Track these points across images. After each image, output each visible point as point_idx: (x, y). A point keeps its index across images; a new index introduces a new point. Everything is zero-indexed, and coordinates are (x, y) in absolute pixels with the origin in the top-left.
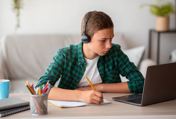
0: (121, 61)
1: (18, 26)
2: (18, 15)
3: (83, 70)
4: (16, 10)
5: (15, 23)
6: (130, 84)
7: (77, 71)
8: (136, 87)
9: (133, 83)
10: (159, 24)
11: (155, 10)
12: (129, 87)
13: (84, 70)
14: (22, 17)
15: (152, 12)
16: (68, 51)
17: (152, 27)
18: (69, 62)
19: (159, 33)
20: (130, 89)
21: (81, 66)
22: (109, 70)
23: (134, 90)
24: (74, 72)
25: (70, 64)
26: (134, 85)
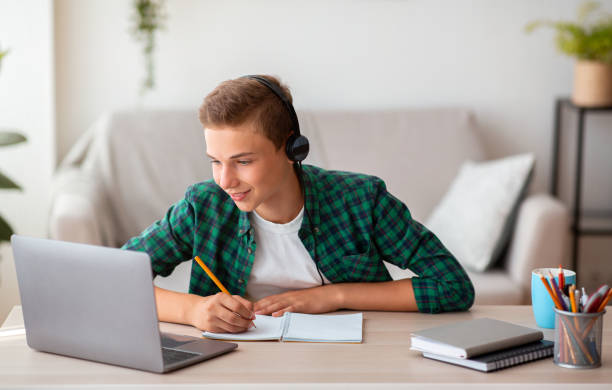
0: (388, 229)
1: (150, 83)
2: (149, 50)
3: (249, 251)
4: (144, 34)
5: (141, 73)
6: (421, 288)
7: (234, 254)
8: (437, 299)
9: (429, 287)
10: (583, 83)
11: (569, 38)
12: (416, 298)
13: (252, 252)
14: (161, 55)
15: (562, 44)
16: (210, 193)
17: (562, 91)
18: (212, 228)
19: (583, 111)
20: (418, 302)
21: (246, 239)
22: (348, 253)
23: (432, 307)
24: (227, 256)
25: (215, 232)
26: (431, 292)
